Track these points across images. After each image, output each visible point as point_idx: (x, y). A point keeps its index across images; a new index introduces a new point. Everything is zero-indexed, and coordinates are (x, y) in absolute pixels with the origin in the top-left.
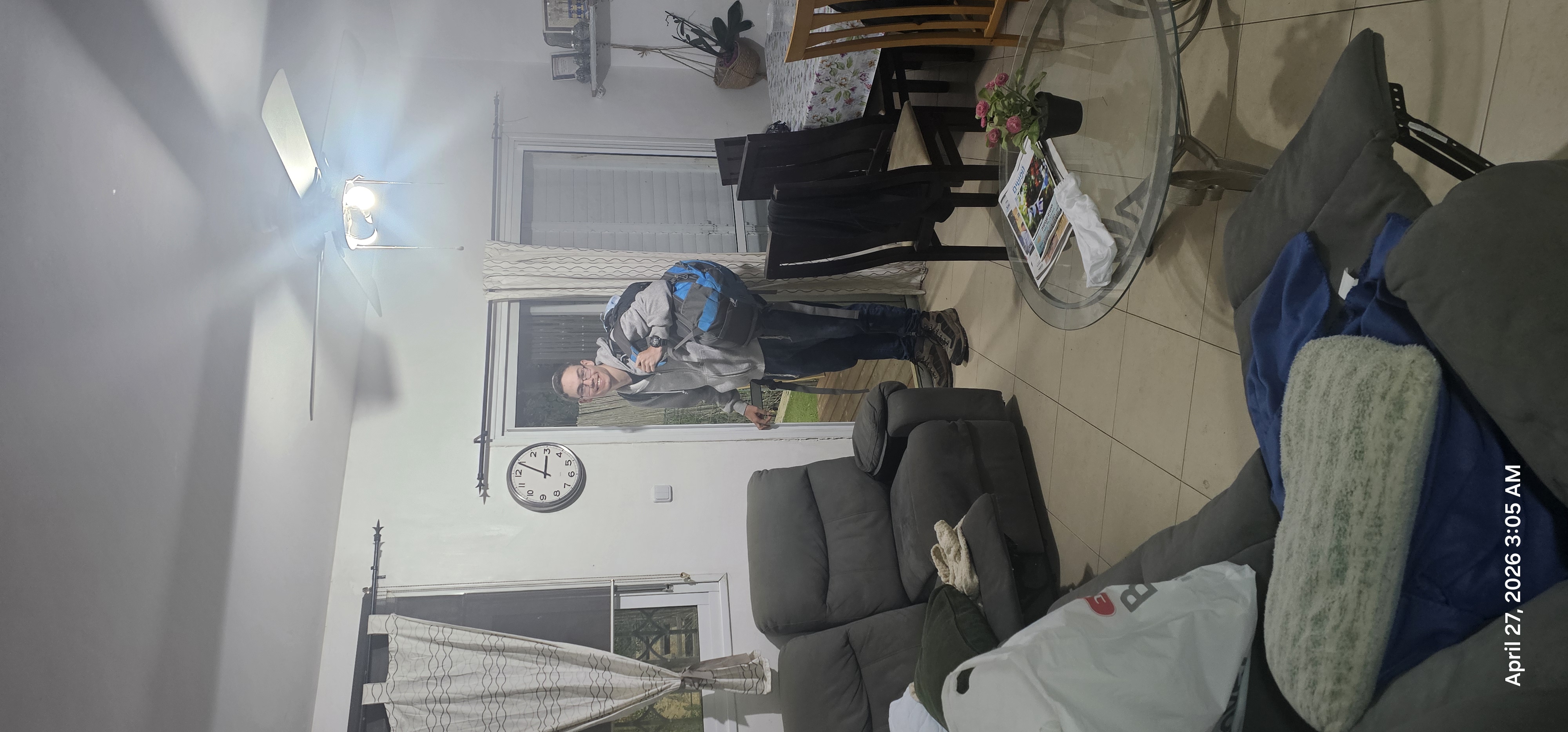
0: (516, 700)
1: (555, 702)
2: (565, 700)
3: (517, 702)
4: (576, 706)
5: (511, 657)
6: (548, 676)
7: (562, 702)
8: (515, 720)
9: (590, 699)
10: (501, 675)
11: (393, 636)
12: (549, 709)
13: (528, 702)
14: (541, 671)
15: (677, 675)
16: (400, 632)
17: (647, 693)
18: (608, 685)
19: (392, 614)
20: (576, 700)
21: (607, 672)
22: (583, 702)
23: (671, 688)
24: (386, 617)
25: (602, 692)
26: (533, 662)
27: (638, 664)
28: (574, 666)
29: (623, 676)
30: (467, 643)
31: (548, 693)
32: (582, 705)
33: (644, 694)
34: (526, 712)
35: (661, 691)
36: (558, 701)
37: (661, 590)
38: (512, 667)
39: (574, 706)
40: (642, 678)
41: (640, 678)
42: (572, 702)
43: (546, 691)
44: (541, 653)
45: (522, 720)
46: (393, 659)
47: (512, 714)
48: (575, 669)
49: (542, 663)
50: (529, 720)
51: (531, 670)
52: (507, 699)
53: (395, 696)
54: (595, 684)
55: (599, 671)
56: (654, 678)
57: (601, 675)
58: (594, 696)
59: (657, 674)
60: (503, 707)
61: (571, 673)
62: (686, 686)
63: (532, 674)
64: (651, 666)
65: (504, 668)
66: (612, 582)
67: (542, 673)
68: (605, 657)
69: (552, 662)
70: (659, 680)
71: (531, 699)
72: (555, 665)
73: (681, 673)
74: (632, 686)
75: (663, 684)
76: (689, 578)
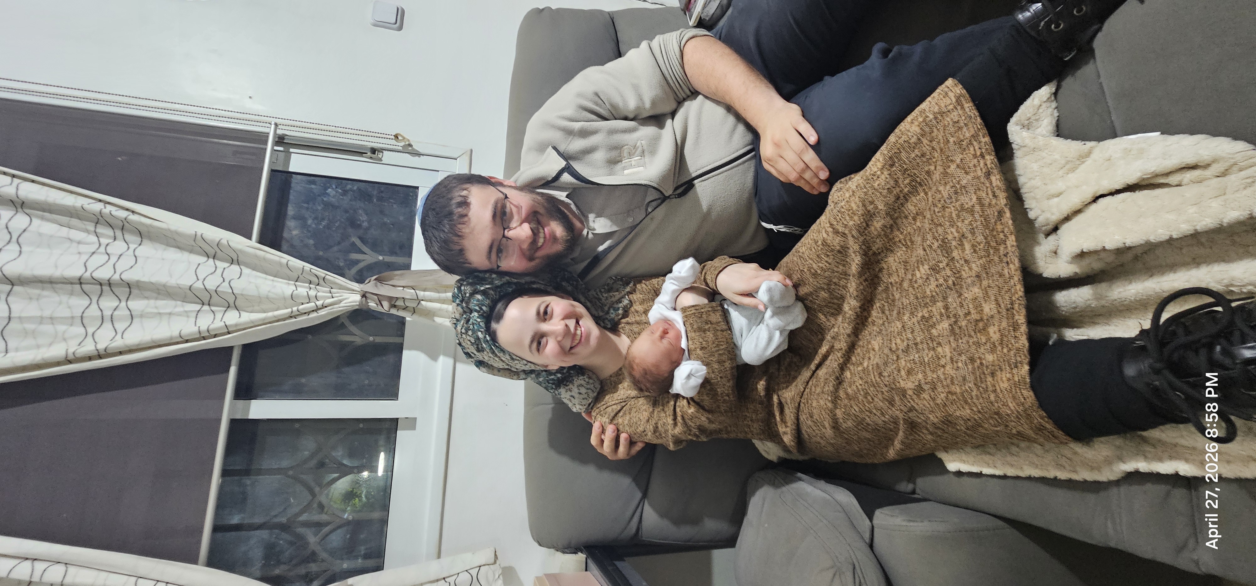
0: (38, 291)
1: (123, 304)
2: (145, 302)
3: (39, 295)
4: (166, 314)
5: (42, 218)
6: (113, 259)
7: (136, 305)
8: (30, 326)
9: (198, 307)
10: (14, 247)
12: (107, 313)
13: (64, 298)
14: (102, 249)
15: (356, 286)
17: (295, 309)
18: (225, 287)
20: (166, 305)
21: (235, 268)
22: (179, 309)
23: (342, 304)
25: (215, 298)
26: (87, 231)
27: (284, 261)
29: (264, 276)
31: (106, 288)
32: (179, 314)
33: (290, 310)
34: (57, 314)
35: (324, 307)
36: (129, 303)
37: (361, 154)
38: (40, 235)
39: (160, 314)
40: (297, 283)
41: (293, 282)
42: (156, 307)
43: (101, 284)
44: (99, 220)
45: (47, 328)
47: (23, 315)
48: (172, 254)
49: (108, 237)
50: (61, 328)
51: (81, 246)
52: (17, 288)
54: (199, 285)
55: (221, 265)
56: (317, 287)
57: (219, 271)
58: (203, 304)
59: (321, 282)
60: (7, 301)
61: (163, 259)
62: (370, 304)
63: (79, 253)
64: (308, 266)
65: (20, 236)
66: (273, 126)
67: (100, 253)
68: (224, 242)
69: (128, 237)
70: (323, 292)
71: (72, 293)
72: (134, 243)
73: (362, 285)
74: (271, 295)
75: (329, 298)
76: (410, 145)
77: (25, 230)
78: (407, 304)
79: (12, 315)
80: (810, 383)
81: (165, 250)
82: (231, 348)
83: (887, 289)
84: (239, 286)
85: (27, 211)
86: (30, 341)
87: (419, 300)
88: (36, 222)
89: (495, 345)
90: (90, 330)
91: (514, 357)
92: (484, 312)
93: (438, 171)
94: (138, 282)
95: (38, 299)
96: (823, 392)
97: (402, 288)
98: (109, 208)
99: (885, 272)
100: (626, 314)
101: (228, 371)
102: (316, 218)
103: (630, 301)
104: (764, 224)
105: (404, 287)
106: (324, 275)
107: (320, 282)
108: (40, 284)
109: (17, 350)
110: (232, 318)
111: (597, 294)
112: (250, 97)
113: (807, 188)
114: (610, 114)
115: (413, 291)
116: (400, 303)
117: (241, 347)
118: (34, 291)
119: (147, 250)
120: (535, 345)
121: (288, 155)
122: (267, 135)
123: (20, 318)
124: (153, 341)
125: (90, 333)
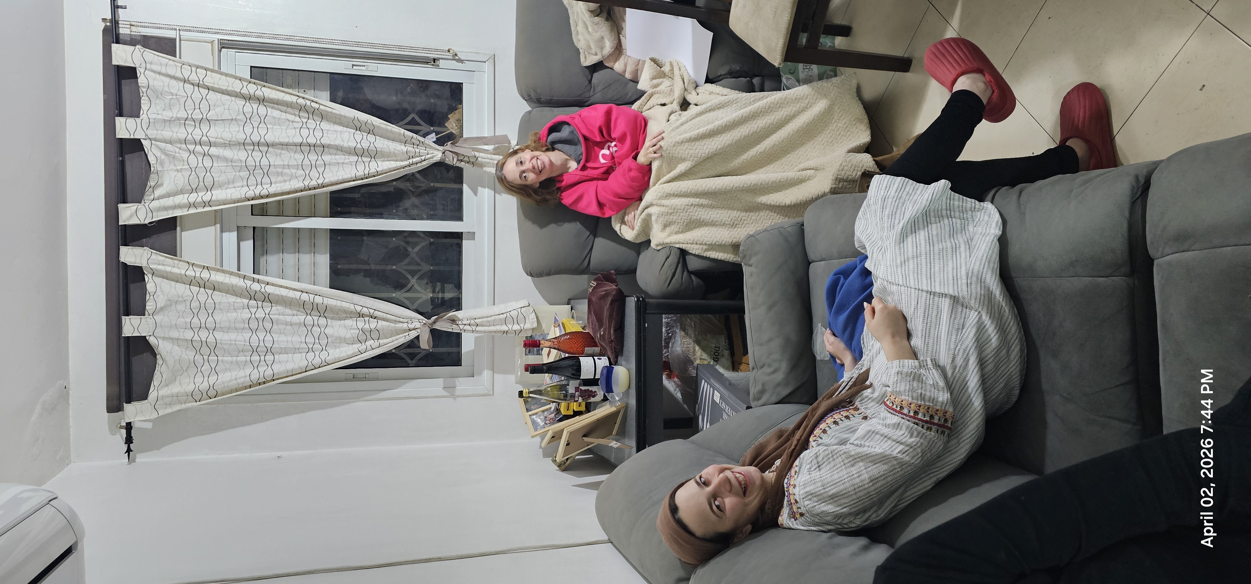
0: (280, 151)
1: (320, 157)
2: (330, 157)
3: (281, 153)
4: (341, 163)
5: (272, 108)
6: (312, 131)
7: (327, 158)
9: (354, 158)
10: (263, 125)
11: (142, 70)
12: (313, 163)
13: (292, 154)
15: (439, 147)
16: (148, 66)
17: (410, 161)
18: (372, 147)
19: (138, 46)
20: (340, 158)
21: (373, 136)
22: (346, 161)
23: (434, 159)
24: (133, 48)
26: (295, 115)
27: (402, 132)
28: (338, 125)
30: (224, 88)
31: (312, 148)
32: (347, 164)
33: (407, 162)
34: (291, 163)
35: (424, 160)
36: (323, 157)
37: (427, 63)
38: (274, 118)
39: (338, 163)
40: (406, 145)
41: (403, 144)
42: (336, 160)
45: (286, 171)
46: (145, 95)
47: (276, 164)
48: (339, 129)
49: (305, 118)
50: (294, 171)
51: (294, 124)
52: (271, 149)
53: (152, 133)
54: (359, 146)
55: (365, 134)
56: (418, 147)
57: (365, 138)
58: (359, 157)
59: (421, 144)
60: (267, 156)
61: (336, 131)
62: (446, 159)
63: (295, 128)
65: (265, 118)
67: (304, 128)
68: (369, 121)
69: (316, 118)
70: (422, 150)
71: (296, 152)
72: (320, 122)
73: (442, 148)
74: (396, 152)
75: (426, 154)
76: (456, 55)
77: (266, 115)
78: (470, 160)
79: (270, 164)
84: (379, 146)
85: (266, 104)
86: (280, 179)
88: (270, 110)
90: (307, 172)
93: (475, 71)
94: (328, 144)
95: (282, 155)
98: (307, 102)
105: (468, 148)
108: (282, 147)
109: (276, 183)
116: (465, 159)
119: (326, 126)
123: (274, 165)
124: (343, 179)
125: (307, 174)
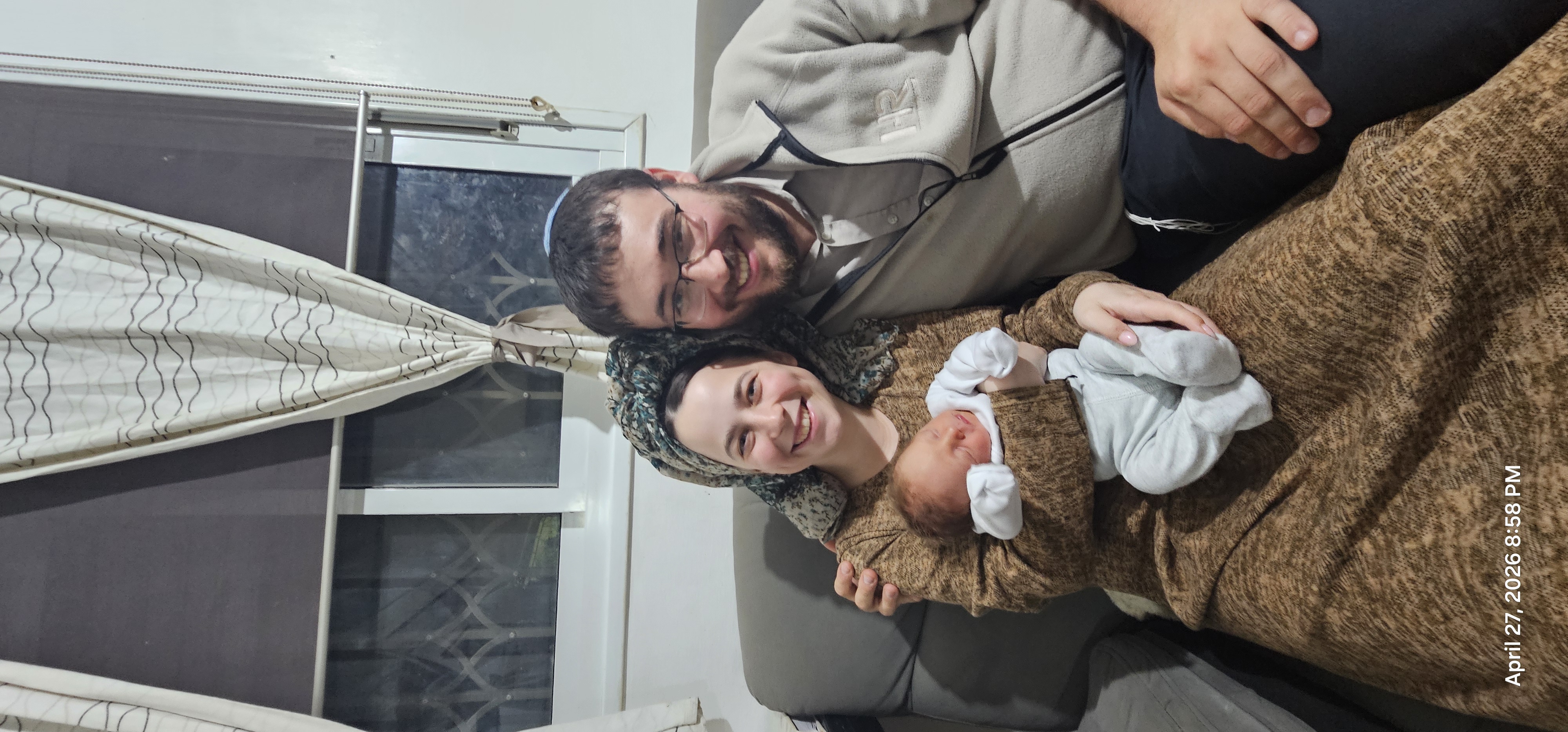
0: (78, 350)
1: (187, 363)
2: (214, 360)
3: (82, 355)
4: (241, 376)
5: (75, 248)
6: (168, 302)
7: (204, 364)
8: (76, 397)
9: (281, 365)
10: (44, 289)
13: (114, 358)
14: (153, 289)
15: (485, 329)
17: (405, 366)
18: (310, 338)
20: (239, 364)
21: (325, 308)
22: (258, 369)
23: (470, 357)
25: (301, 353)
26: (133, 264)
27: (385, 297)
28: (242, 285)
29: (364, 318)
31: (162, 343)
32: (259, 376)
33: (398, 368)
34: (106, 381)
35: (443, 362)
36: (194, 362)
37: (487, 131)
38: (75, 271)
39: (233, 375)
40: (408, 328)
41: (402, 326)
42: (228, 367)
43: (154, 338)
44: (144, 248)
45: (97, 399)
47: (65, 382)
48: (242, 292)
49: (159, 271)
50: (114, 398)
51: (126, 285)
52: (53, 347)
54: (276, 335)
55: (306, 304)
56: (435, 332)
57: (304, 314)
58: (288, 361)
59: (439, 325)
60: (43, 363)
61: (230, 300)
62: (507, 356)
63: (125, 295)
64: (418, 303)
65: (50, 273)
66: (362, 97)
67: (152, 294)
68: (303, 272)
69: (184, 270)
70: (441, 340)
71: (121, 352)
72: (194, 279)
73: (494, 329)
74: (372, 346)
75: (449, 348)
76: (555, 114)
77: (55, 266)
78: (559, 355)
79: (52, 383)
80: (1252, 535)
81: (232, 286)
82: (331, 421)
83: (1496, 375)
84: (329, 334)
85: (56, 239)
86: (77, 418)
87: (575, 349)
88: (69, 253)
89: (673, 444)
90: (150, 401)
91: (706, 461)
92: (653, 392)
93: (598, 151)
94: (198, 333)
95: (81, 361)
96: (1289, 564)
97: (550, 332)
98: (154, 230)
99: (1498, 337)
100: (888, 379)
101: (328, 452)
102: (433, 230)
103: (895, 360)
104: (1133, 217)
105: (553, 330)
106: (440, 316)
107: (437, 325)
108: (80, 341)
109: (63, 429)
110: (326, 380)
111: (838, 347)
112: (332, 57)
113: (1263, 148)
114: (857, 35)
115: (566, 335)
116: (548, 354)
117: (343, 421)
118: (76, 350)
119: (209, 287)
120: (735, 445)
121: (388, 139)
122: (354, 112)
123: (61, 386)
124: (224, 416)
125: (149, 406)
